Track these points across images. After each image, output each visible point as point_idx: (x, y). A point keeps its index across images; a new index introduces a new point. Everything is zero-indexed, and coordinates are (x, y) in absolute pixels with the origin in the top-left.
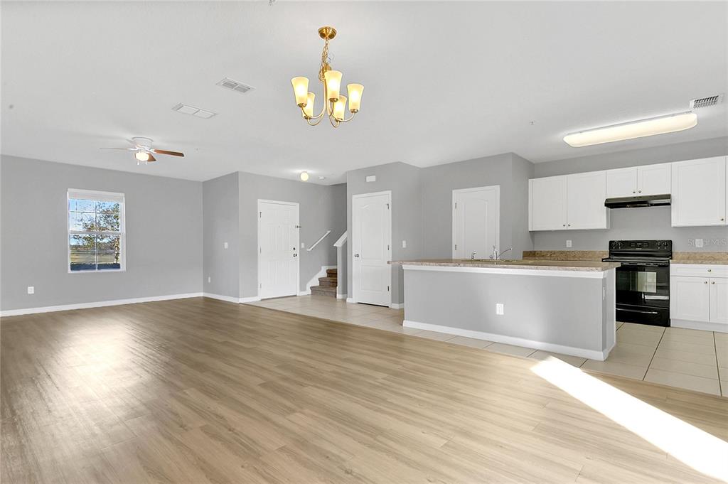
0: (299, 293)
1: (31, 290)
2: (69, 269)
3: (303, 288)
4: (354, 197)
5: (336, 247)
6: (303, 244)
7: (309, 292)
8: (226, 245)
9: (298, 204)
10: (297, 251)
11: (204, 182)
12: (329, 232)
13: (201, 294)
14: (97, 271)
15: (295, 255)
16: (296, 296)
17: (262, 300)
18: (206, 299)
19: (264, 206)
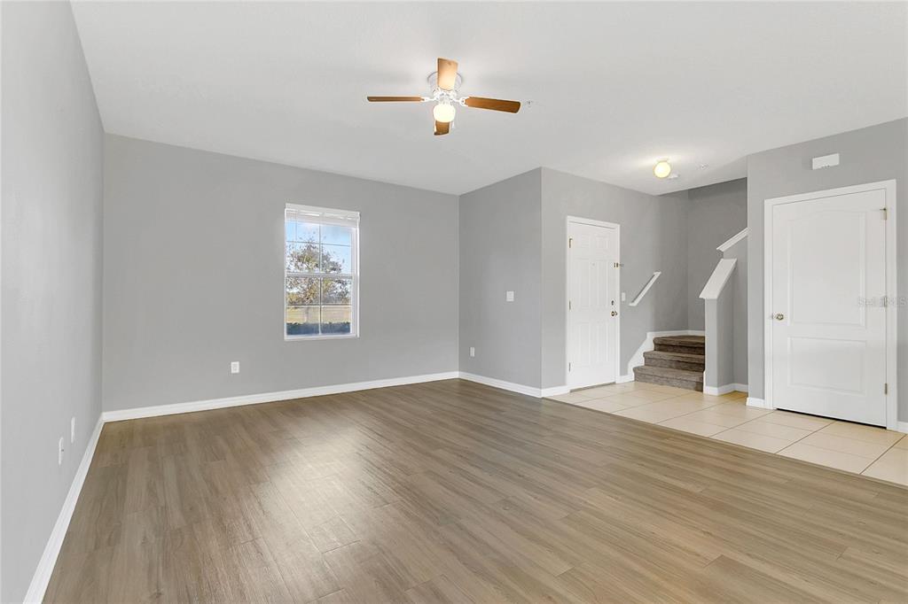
0: (619, 379)
1: (235, 367)
2: (285, 333)
3: (624, 372)
4: (768, 203)
5: (703, 300)
6: (624, 294)
7: (631, 376)
8: (510, 296)
9: (619, 226)
10: (617, 308)
11: (460, 196)
12: (657, 274)
13: (456, 375)
14: (320, 336)
15: (613, 314)
16: (614, 383)
17: (572, 391)
18: (463, 383)
19: (576, 228)
